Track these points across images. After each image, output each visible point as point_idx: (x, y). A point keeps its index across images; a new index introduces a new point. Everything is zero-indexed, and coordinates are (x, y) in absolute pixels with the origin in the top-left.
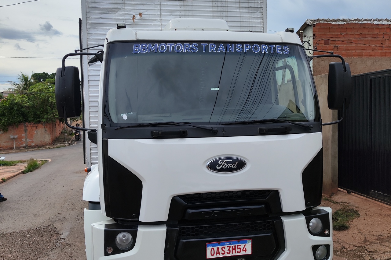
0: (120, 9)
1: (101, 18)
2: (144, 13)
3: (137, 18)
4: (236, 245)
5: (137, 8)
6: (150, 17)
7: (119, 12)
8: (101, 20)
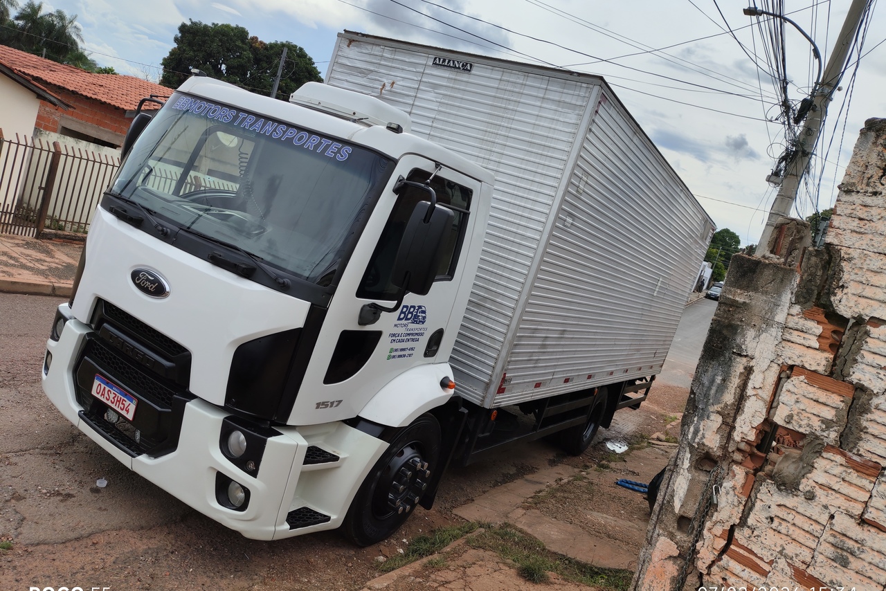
0: (372, 71)
1: (347, 81)
2: (398, 83)
3: (387, 89)
4: (123, 398)
5: (393, 74)
6: (403, 90)
7: (369, 76)
8: (346, 83)
